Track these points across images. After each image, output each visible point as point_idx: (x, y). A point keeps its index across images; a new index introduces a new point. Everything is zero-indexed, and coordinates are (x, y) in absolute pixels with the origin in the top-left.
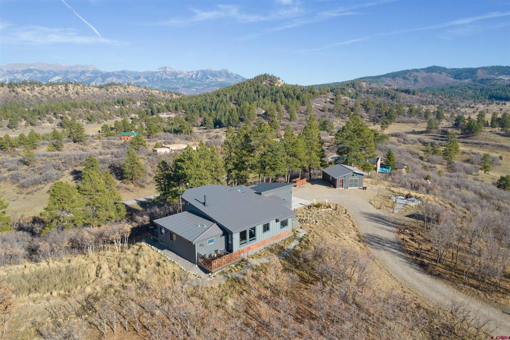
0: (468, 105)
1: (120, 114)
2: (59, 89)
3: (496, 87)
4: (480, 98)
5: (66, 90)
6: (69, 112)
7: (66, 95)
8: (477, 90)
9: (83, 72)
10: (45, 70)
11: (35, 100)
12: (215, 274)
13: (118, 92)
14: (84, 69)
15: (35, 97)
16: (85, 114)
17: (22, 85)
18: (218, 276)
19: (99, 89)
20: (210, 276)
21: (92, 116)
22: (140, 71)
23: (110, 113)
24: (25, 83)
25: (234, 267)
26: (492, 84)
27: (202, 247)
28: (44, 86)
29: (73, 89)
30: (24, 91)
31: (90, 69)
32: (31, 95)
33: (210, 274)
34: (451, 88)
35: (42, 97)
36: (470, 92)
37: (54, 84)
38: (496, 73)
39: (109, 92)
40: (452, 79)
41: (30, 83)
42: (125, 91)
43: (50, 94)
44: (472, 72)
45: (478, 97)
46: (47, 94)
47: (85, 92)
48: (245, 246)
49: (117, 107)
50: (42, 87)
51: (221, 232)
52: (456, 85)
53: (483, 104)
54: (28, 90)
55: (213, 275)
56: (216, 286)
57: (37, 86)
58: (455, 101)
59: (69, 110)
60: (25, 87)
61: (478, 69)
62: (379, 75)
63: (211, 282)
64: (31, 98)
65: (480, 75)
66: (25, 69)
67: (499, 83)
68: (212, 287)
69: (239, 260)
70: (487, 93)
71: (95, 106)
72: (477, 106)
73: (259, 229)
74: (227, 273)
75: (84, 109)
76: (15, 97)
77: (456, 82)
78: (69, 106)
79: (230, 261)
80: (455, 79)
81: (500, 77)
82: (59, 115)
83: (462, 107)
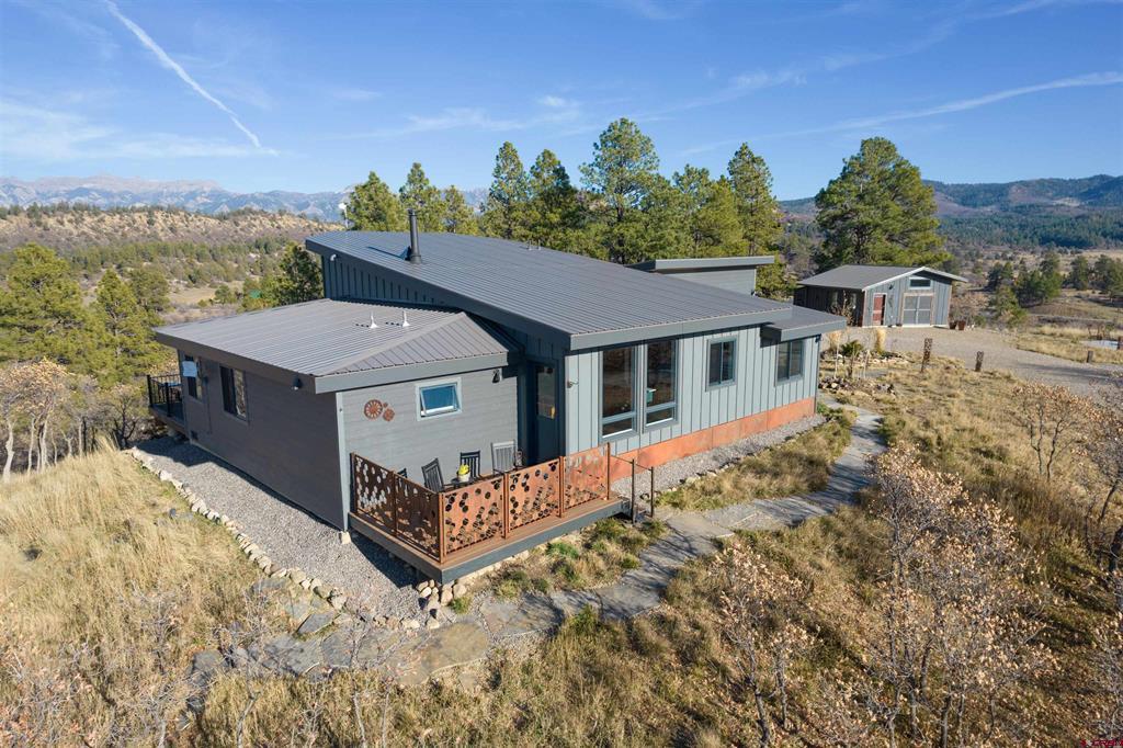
0: (1000, 254)
1: (258, 270)
2: (134, 221)
3: (1053, 221)
4: (1021, 242)
5: (150, 222)
6: (149, 264)
7: (149, 232)
8: (1014, 227)
9: (192, 195)
10: (115, 191)
11: (84, 244)
12: (461, 591)
13: (259, 227)
14: (193, 189)
15: (83, 237)
16: (185, 268)
17: (58, 213)
18: (487, 606)
19: (218, 221)
20: (423, 602)
21: (198, 273)
22: (307, 193)
23: (239, 267)
24: (63, 208)
25: (579, 550)
26: (1043, 214)
27: (380, 421)
28: (103, 215)
29: (165, 221)
30: (62, 223)
31: (206, 189)
32: (75, 232)
33: (426, 589)
34: (956, 223)
35: (97, 238)
36: (998, 231)
37: (125, 210)
38: (1050, 194)
39: (238, 228)
40: (956, 205)
41: (74, 208)
42: (273, 225)
43: (117, 231)
44: (998, 192)
45: (1017, 240)
46: (110, 230)
47: (190, 228)
48: (625, 445)
49: (253, 255)
50: (100, 217)
51: (498, 353)
52: (966, 216)
53: (1032, 253)
54: (70, 221)
55: (447, 597)
56: (466, 675)
57: (90, 215)
58: (971, 246)
59: (151, 260)
60: (62, 217)
61: (1012, 184)
62: (802, 197)
63: (431, 646)
64: (76, 239)
65: (1016, 198)
66: (73, 189)
67: (1057, 213)
68: (437, 688)
69: (604, 505)
70: (1035, 233)
71: (207, 252)
72: (1021, 256)
73: (692, 359)
74: (540, 585)
75: (184, 259)
76: (42, 236)
77: (965, 212)
78: (152, 251)
79: (556, 508)
80: (964, 205)
81: (1060, 202)
82: (129, 269)
83: (988, 258)
